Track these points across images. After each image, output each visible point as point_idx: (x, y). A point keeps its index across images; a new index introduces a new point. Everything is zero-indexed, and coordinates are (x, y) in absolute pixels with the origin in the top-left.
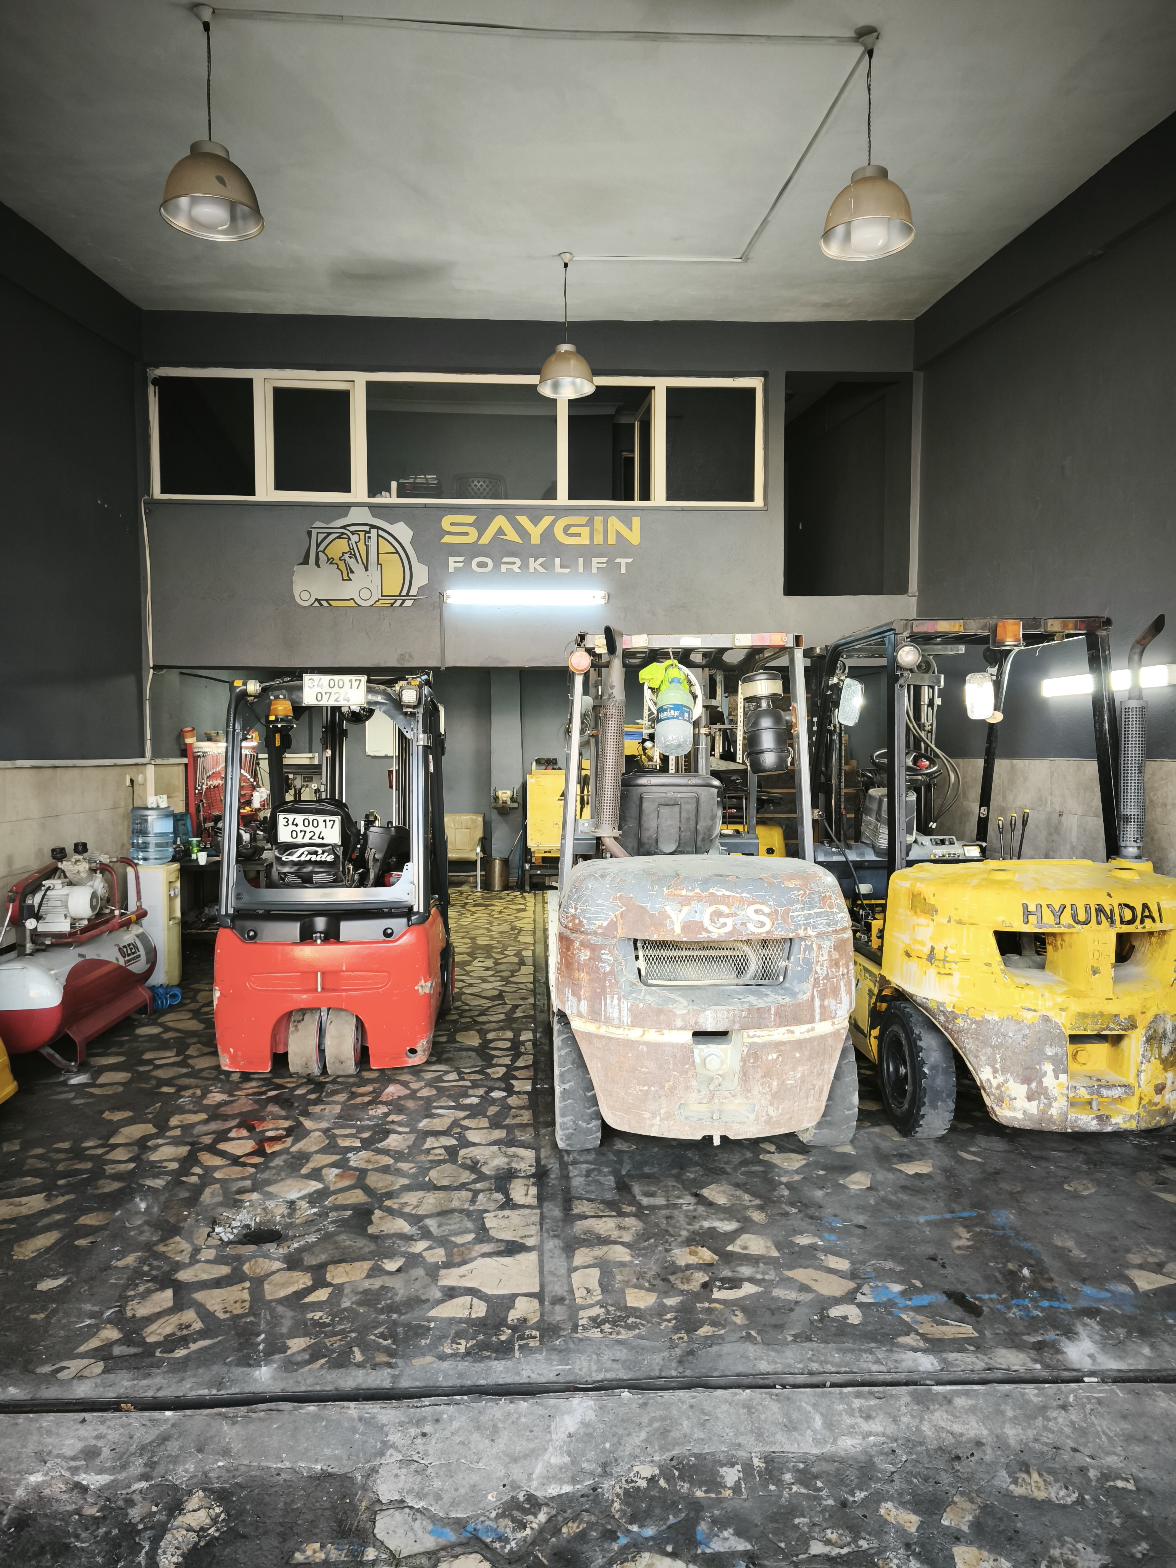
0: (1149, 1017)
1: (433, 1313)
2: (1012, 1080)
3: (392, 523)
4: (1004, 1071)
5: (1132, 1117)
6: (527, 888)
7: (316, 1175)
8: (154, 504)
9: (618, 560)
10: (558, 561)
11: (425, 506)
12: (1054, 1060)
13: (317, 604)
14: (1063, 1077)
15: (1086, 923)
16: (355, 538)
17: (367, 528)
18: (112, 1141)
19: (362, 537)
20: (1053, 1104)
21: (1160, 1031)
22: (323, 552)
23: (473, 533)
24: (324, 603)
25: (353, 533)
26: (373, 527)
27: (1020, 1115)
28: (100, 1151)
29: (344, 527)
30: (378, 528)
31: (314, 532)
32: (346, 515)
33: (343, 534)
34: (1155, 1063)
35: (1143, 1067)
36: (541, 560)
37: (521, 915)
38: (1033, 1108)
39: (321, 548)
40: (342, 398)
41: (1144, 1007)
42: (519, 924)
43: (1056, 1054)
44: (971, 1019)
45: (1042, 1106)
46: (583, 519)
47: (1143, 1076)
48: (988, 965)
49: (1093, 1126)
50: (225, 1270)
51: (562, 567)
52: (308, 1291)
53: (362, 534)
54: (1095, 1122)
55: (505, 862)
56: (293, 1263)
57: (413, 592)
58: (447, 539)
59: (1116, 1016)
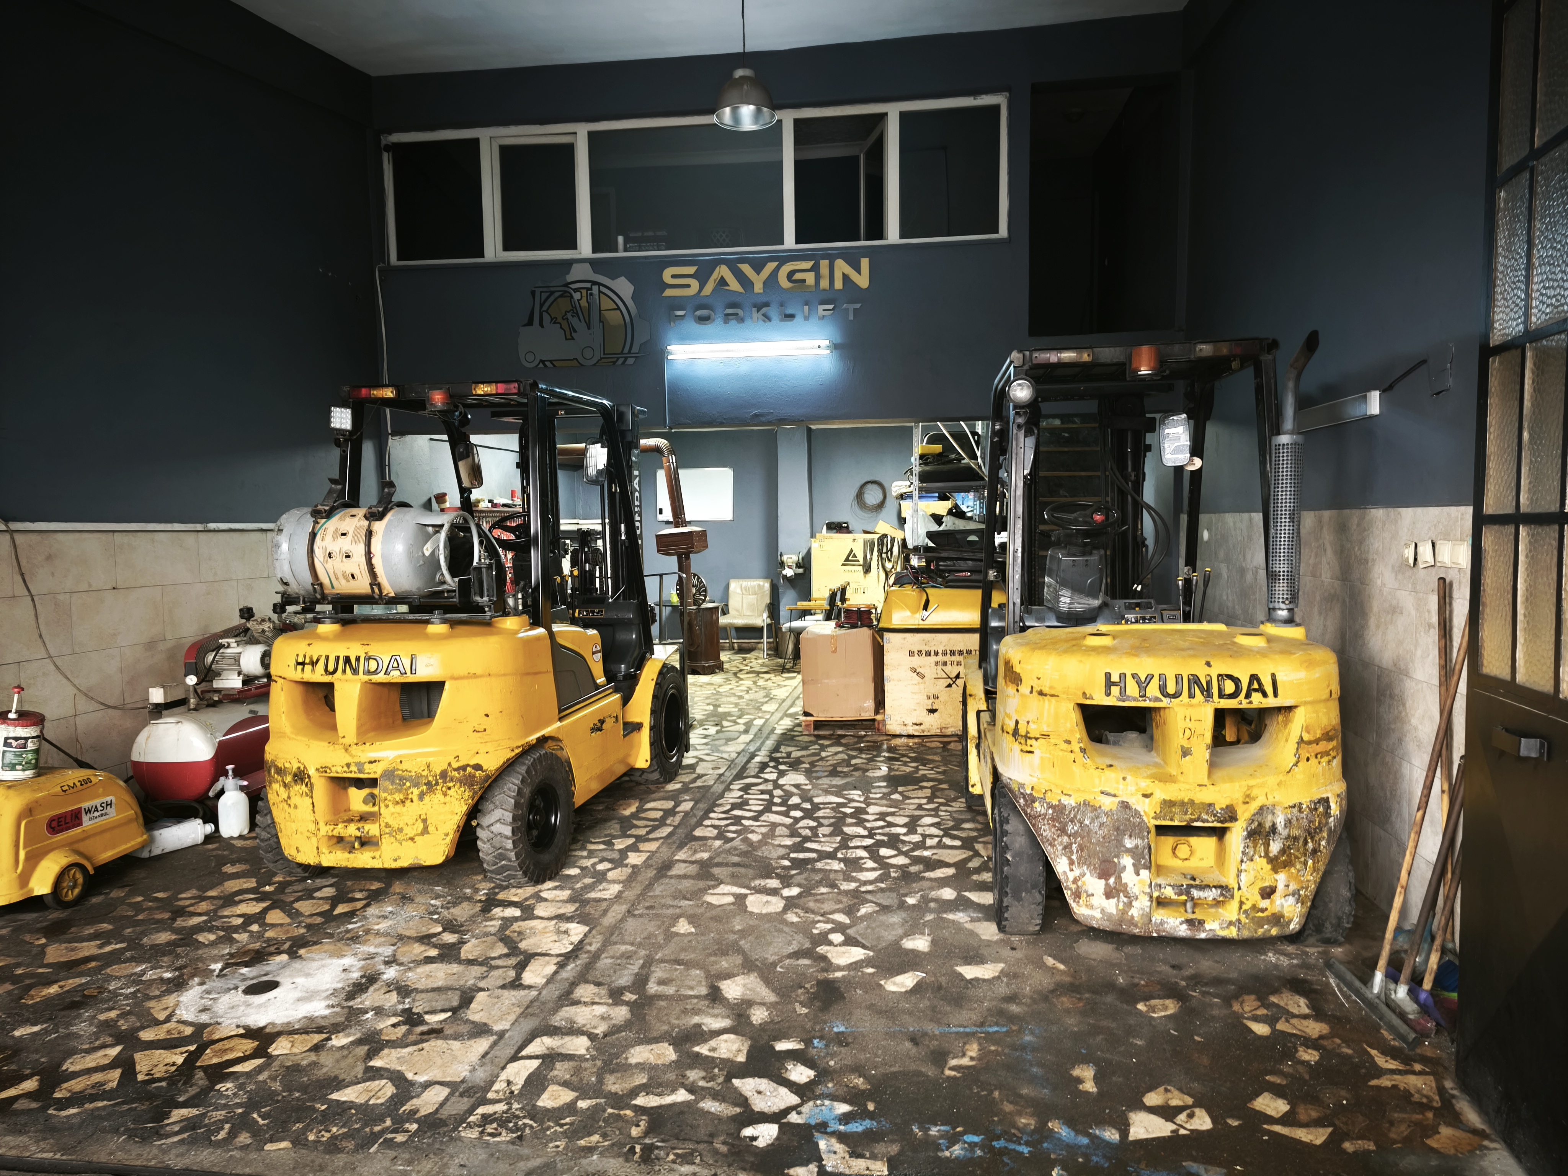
0: (1254, 806)
2: (1088, 874)
3: (613, 278)
4: (1082, 862)
5: (1231, 923)
8: (389, 270)
11: (646, 258)
12: (1134, 853)
13: (541, 365)
14: (1144, 873)
15: (1176, 696)
17: (588, 285)
19: (584, 294)
20: (1134, 903)
21: (1268, 825)
22: (546, 311)
24: (548, 364)
25: (576, 290)
26: (594, 283)
27: (1098, 915)
29: (566, 285)
30: (599, 284)
31: (538, 291)
33: (566, 292)
34: (1261, 863)
35: (1244, 866)
38: (1112, 906)
39: (544, 308)
40: (566, 152)
41: (1248, 796)
43: (1137, 847)
44: (1048, 804)
45: (1121, 906)
47: (1243, 876)
48: (1068, 742)
49: (1183, 931)
53: (584, 292)
54: (1184, 926)
57: (635, 349)
59: (1210, 805)
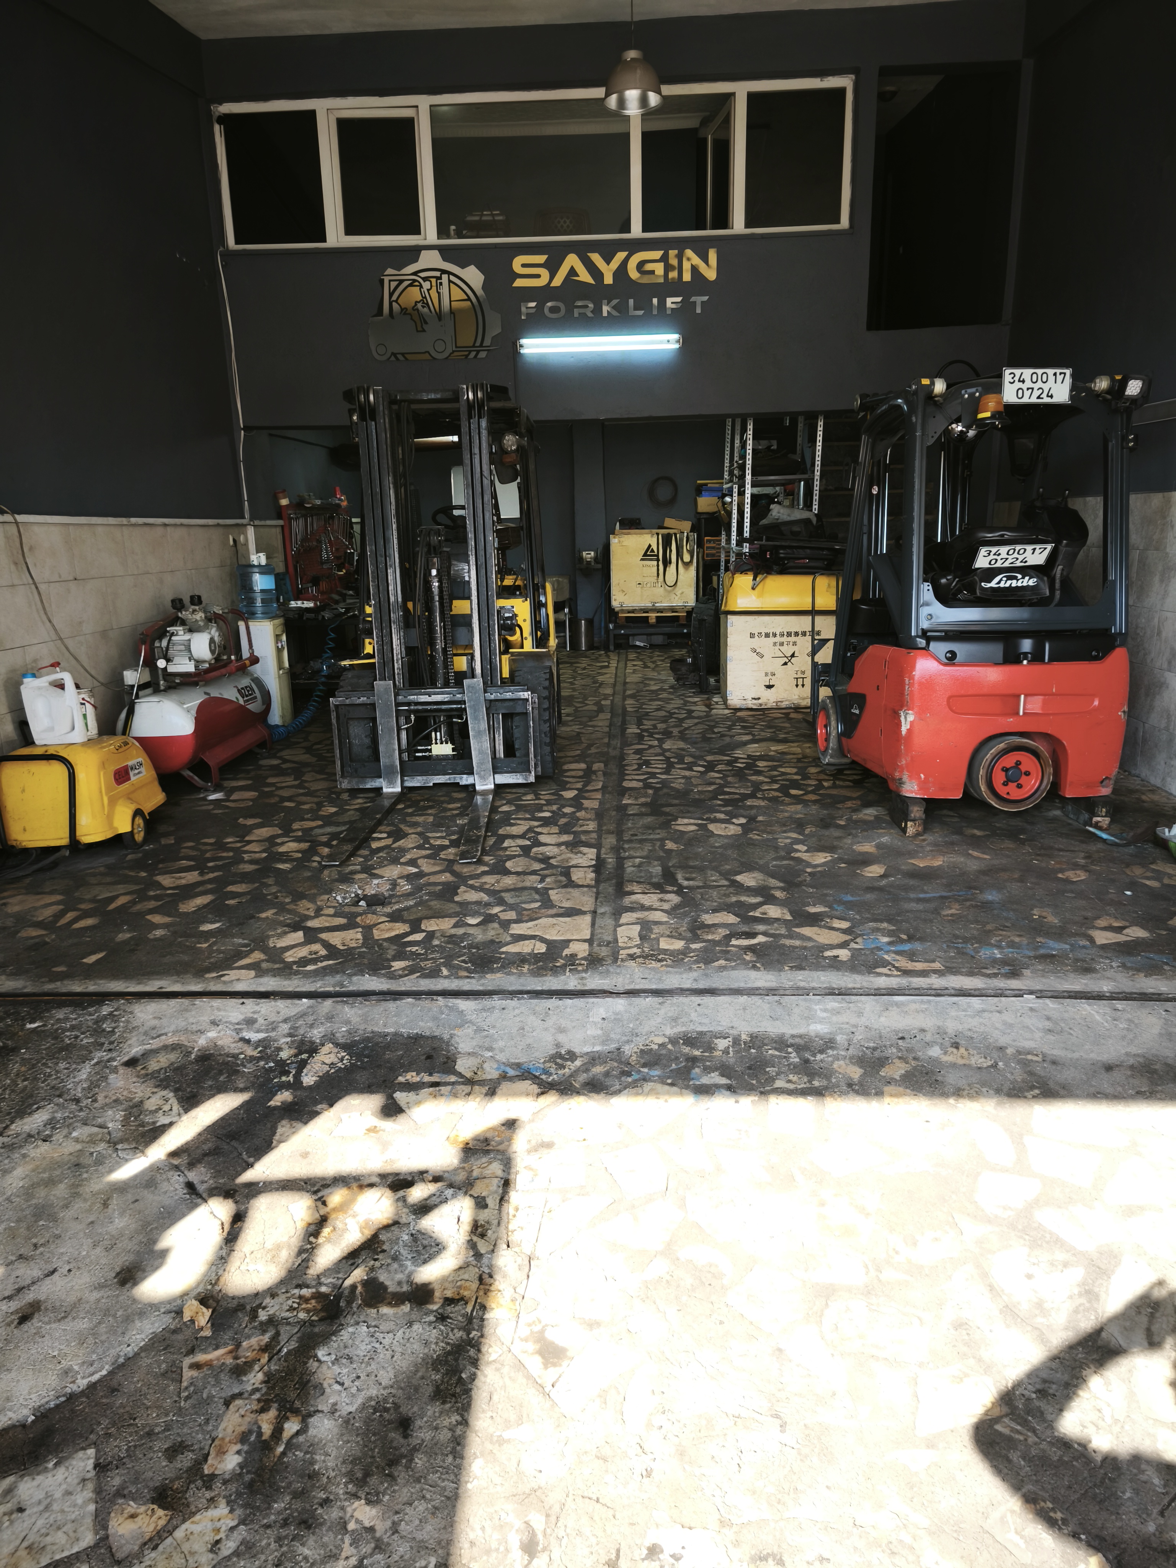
1: (504, 949)
3: (463, 267)
6: (612, 648)
7: (413, 862)
8: (229, 255)
9: (693, 299)
10: (631, 302)
11: (496, 246)
13: (393, 358)
16: (426, 285)
17: (438, 274)
18: (247, 838)
19: (434, 284)
22: (396, 301)
23: (545, 274)
24: (400, 357)
25: (425, 279)
26: (444, 272)
28: (239, 845)
29: (415, 274)
30: (449, 273)
31: (386, 279)
32: (416, 260)
33: (415, 281)
36: (615, 302)
37: (604, 671)
39: (394, 298)
40: (407, 126)
42: (600, 678)
46: (657, 254)
50: (342, 921)
51: (635, 309)
52: (407, 934)
53: (434, 280)
55: (590, 623)
56: (395, 917)
57: (487, 342)
58: (519, 283)
